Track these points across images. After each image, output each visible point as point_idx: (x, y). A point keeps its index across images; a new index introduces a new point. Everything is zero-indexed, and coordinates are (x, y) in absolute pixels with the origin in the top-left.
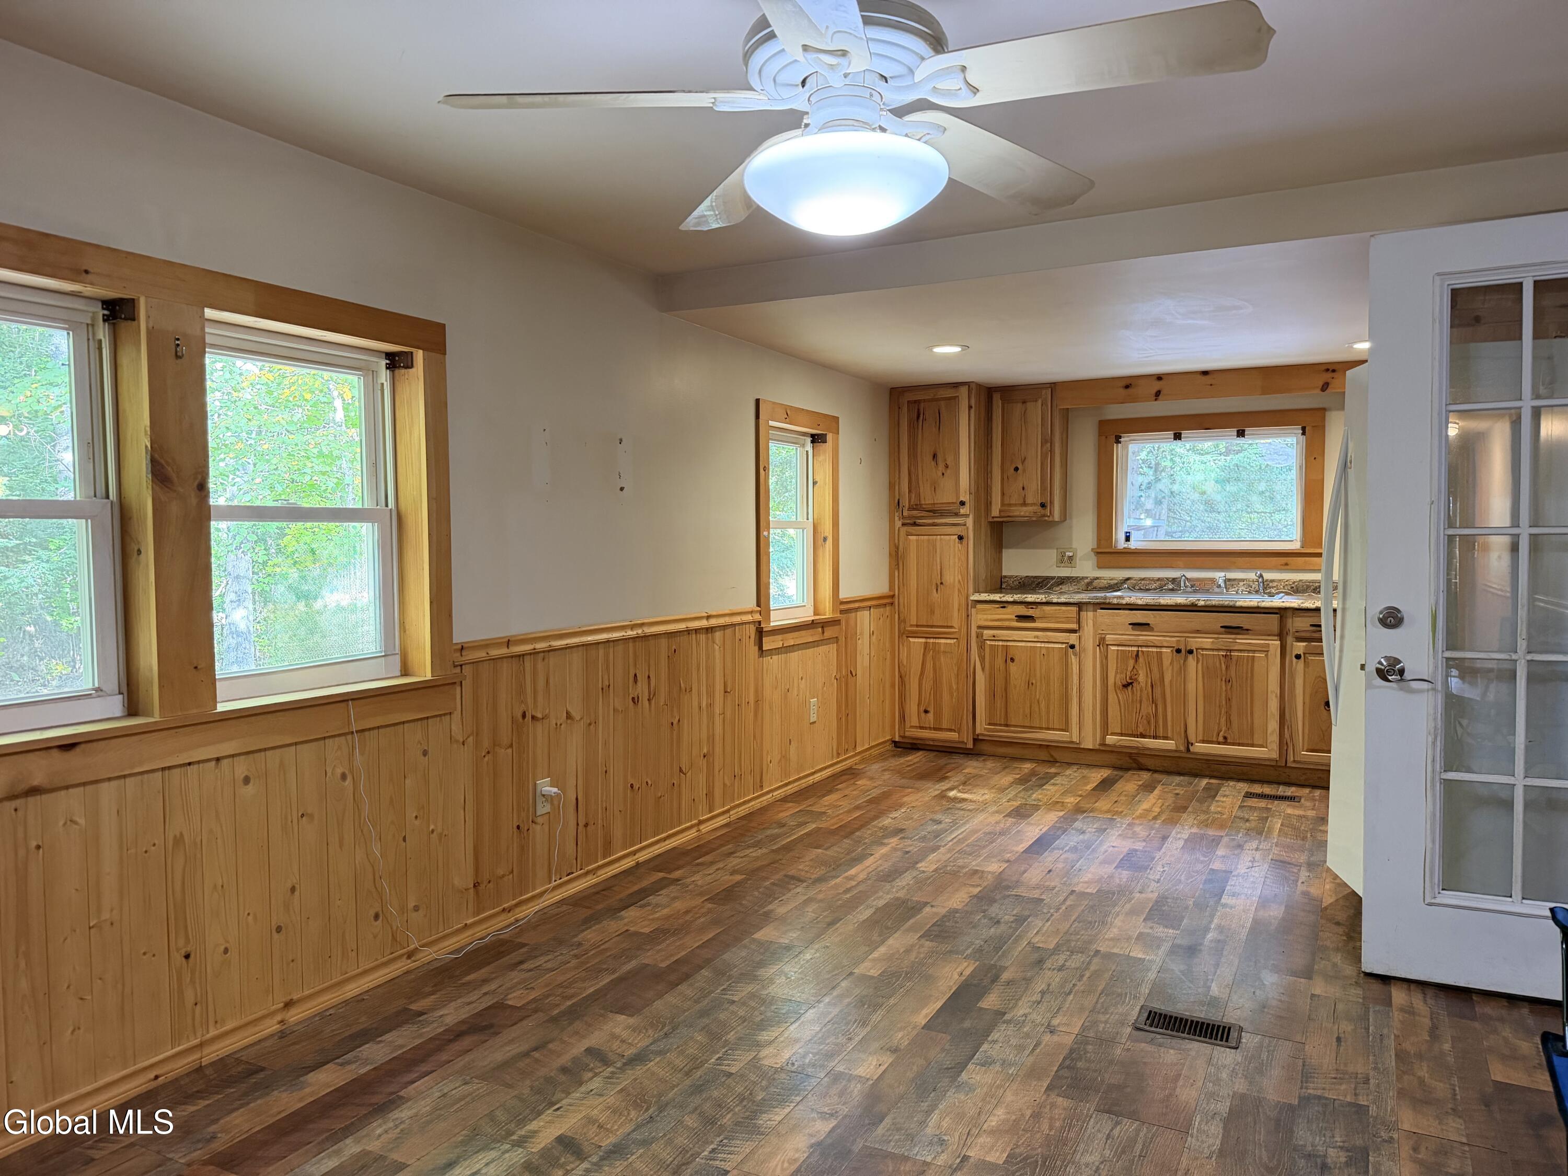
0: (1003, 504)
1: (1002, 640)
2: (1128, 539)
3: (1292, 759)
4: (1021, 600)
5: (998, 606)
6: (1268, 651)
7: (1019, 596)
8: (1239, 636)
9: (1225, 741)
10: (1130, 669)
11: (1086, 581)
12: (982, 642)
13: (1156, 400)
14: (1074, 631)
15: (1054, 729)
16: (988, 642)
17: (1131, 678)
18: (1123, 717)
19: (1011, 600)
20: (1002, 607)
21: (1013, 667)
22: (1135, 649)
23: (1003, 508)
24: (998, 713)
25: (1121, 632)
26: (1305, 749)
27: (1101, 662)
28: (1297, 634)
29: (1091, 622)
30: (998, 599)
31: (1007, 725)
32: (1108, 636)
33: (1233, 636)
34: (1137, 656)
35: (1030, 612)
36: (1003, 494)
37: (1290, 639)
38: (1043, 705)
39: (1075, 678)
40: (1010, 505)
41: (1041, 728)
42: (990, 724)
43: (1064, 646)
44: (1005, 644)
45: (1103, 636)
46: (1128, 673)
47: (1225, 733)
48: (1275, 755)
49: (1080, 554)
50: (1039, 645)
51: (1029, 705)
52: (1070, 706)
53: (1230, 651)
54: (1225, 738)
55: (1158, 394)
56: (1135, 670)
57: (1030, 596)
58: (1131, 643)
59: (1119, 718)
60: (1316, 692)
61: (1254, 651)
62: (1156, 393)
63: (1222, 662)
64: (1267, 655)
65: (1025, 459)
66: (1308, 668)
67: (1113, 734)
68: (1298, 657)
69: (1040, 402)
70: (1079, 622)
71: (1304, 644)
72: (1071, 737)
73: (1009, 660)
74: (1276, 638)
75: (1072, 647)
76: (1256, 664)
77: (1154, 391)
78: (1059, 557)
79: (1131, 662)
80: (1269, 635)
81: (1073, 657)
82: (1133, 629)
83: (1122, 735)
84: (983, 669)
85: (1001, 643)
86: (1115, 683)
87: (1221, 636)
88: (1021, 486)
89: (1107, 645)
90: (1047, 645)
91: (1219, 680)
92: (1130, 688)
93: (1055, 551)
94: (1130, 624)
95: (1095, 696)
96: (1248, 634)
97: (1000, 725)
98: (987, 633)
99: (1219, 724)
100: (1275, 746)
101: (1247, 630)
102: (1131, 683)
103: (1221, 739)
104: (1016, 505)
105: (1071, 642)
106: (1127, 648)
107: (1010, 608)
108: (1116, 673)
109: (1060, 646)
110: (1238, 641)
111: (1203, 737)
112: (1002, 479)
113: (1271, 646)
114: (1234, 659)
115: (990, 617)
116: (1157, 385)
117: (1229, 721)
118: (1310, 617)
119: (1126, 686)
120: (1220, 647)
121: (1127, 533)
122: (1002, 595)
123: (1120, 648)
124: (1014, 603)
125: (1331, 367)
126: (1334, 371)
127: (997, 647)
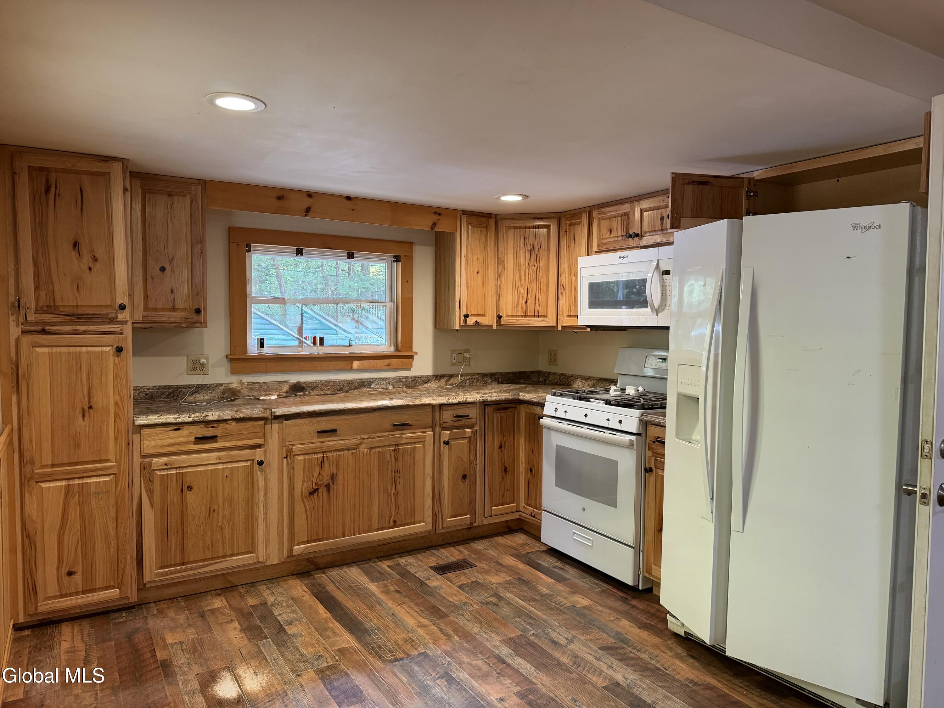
0: (146, 308)
1: (176, 468)
2: (262, 345)
3: (441, 527)
4: (202, 419)
5: (170, 429)
6: (424, 441)
7: (197, 414)
8: (404, 432)
9: (395, 525)
10: (316, 475)
11: (222, 388)
12: (150, 474)
13: (306, 215)
14: (259, 446)
15: (238, 554)
16: (158, 473)
17: (316, 485)
18: (309, 525)
19: (190, 420)
20: (175, 430)
21: (190, 497)
22: (320, 455)
23: (146, 313)
24: (173, 549)
25: (308, 441)
26: (449, 516)
27: (289, 473)
28: (444, 425)
29: (276, 435)
30: (173, 421)
31: (183, 564)
32: (294, 447)
33: (400, 432)
34: (323, 462)
35: (211, 432)
36: (146, 297)
37: (438, 429)
38: (226, 531)
39: (262, 494)
40: (155, 309)
41: (224, 557)
42: (161, 568)
43: (249, 463)
44: (180, 471)
45: (290, 447)
46: (314, 480)
47: (394, 517)
48: (430, 527)
49: (211, 362)
50: (220, 466)
51: (210, 535)
52: (256, 525)
53: (398, 445)
54: (395, 522)
55: (308, 210)
56: (320, 476)
57: (211, 413)
58: (315, 451)
59: (306, 526)
60: (457, 469)
61: (414, 443)
62: (307, 209)
63: (392, 455)
64: (424, 445)
65: (173, 258)
66: (451, 450)
67: (299, 544)
68: (447, 443)
69: (188, 197)
70: (264, 436)
71: (449, 432)
72: (258, 557)
73: (185, 489)
74: (430, 429)
75: (260, 463)
76: (417, 453)
77: (305, 207)
78: (190, 365)
79: (317, 469)
80: (425, 428)
81: (259, 473)
82: (318, 437)
83: (308, 542)
84: (152, 505)
85: (174, 472)
86: (302, 492)
87: (391, 433)
88: (169, 289)
89: (294, 455)
90: (230, 465)
91: (390, 471)
92: (316, 494)
93: (186, 358)
94: (318, 432)
95: (281, 511)
96: (410, 429)
97: (175, 565)
98: (157, 461)
99: (390, 511)
100: (430, 520)
101: (410, 425)
102: (317, 489)
103: (392, 524)
104: (163, 310)
105: (258, 458)
106: (313, 456)
107: (185, 431)
108: (303, 482)
109: (244, 464)
110: (403, 435)
111: (378, 526)
112: (145, 279)
113: (427, 437)
114: (401, 451)
115: (160, 442)
116: (308, 202)
117: (397, 506)
118: (452, 410)
119: (311, 493)
120: (391, 443)
121: (261, 339)
122: (176, 416)
123: (306, 457)
124: (194, 423)
125: (438, 211)
126: (439, 214)
127: (169, 476)
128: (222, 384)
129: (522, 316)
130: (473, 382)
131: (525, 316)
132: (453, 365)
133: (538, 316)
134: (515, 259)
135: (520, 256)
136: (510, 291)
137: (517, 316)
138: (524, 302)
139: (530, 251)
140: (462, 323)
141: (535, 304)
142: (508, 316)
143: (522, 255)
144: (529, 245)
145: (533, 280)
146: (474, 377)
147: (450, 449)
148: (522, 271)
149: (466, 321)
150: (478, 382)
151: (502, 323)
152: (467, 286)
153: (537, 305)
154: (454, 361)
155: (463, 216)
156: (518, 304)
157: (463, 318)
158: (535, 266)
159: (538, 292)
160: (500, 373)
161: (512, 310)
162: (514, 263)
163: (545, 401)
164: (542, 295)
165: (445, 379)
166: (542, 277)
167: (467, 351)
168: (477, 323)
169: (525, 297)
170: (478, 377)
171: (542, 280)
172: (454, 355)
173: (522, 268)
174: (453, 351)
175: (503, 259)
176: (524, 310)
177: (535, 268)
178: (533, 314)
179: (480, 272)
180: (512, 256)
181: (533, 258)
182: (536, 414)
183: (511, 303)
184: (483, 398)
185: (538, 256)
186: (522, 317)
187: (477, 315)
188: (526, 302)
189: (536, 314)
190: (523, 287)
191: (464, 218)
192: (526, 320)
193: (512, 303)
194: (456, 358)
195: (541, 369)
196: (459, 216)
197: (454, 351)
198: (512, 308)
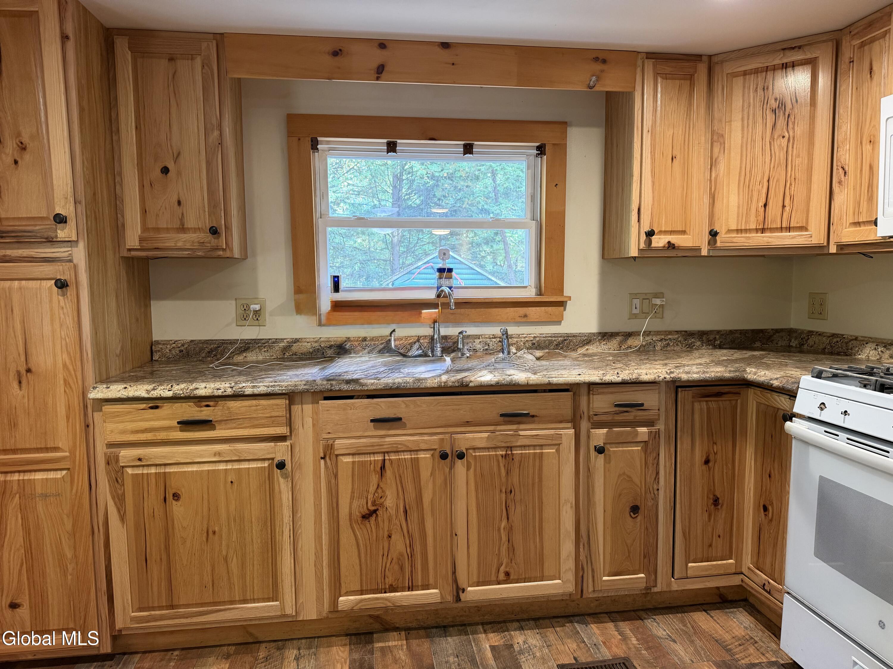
0: (145, 229)
1: (156, 465)
2: (336, 286)
3: (591, 589)
4: (187, 393)
5: (144, 406)
6: (559, 444)
7: (182, 386)
8: (522, 426)
9: (508, 578)
10: (372, 489)
11: (282, 345)
12: (117, 472)
13: (378, 79)
14: (282, 438)
15: (254, 601)
16: (130, 471)
17: (374, 503)
18: (364, 566)
19: (170, 394)
20: (152, 408)
21: (177, 508)
22: (380, 458)
23: (146, 235)
24: (155, 584)
25: (358, 434)
26: (607, 572)
27: (329, 483)
28: (595, 418)
29: (309, 422)
30: (144, 395)
31: (172, 607)
32: (337, 442)
33: (514, 427)
34: (383, 468)
35: (204, 413)
36: (144, 212)
37: (584, 425)
38: (234, 565)
39: (287, 513)
40: (157, 230)
41: (232, 602)
42: (141, 609)
43: (266, 464)
44: (162, 470)
45: (330, 442)
46: (370, 497)
47: (506, 567)
48: (570, 588)
49: (270, 306)
50: (222, 467)
51: (209, 568)
52: (279, 559)
53: (511, 448)
54: (507, 574)
55: (380, 70)
56: (380, 491)
57: (203, 385)
58: (370, 450)
59: (358, 568)
60: (620, 495)
61: (541, 446)
62: (378, 68)
63: (502, 465)
64: (558, 451)
65: (179, 154)
66: (610, 463)
67: (347, 594)
68: (600, 450)
69: (198, 61)
70: (290, 423)
71: (605, 431)
72: (283, 608)
73: (170, 497)
74: (569, 425)
75: (281, 465)
76: (545, 463)
77: (375, 65)
78: (241, 311)
79: (374, 479)
80: (561, 422)
81: (282, 480)
82: (376, 428)
83: (362, 592)
84: (122, 518)
85: (153, 470)
86: (350, 514)
87: (499, 428)
88: (175, 199)
89: (337, 456)
90: (236, 466)
91: (498, 491)
92: (373, 519)
93: (234, 302)
94: (372, 421)
95: (318, 538)
96: (533, 422)
97: (160, 608)
98: (126, 454)
99: (499, 555)
100: (570, 576)
101: (533, 416)
102: (375, 511)
103: (502, 576)
104: (167, 230)
105: (279, 458)
106: (367, 458)
107: (167, 409)
108: (352, 498)
109: (259, 465)
110: (521, 433)
111: (479, 577)
112: (142, 187)
113: (563, 436)
114: (517, 459)
115: (130, 426)
116: (379, 57)
117: (511, 549)
118: (612, 393)
119: (366, 517)
120: (499, 444)
121: (335, 277)
122: (150, 387)
123: (357, 459)
124: (175, 399)
125: (601, 56)
126: (604, 61)
127: (145, 477)
128: (282, 340)
129: (757, 230)
130: (668, 344)
131: (763, 230)
132: (633, 316)
133: (789, 229)
134: (746, 129)
135: (755, 123)
136: (734, 187)
137: (746, 231)
138: (761, 204)
139: (774, 111)
140: (642, 246)
141: (784, 206)
142: (729, 231)
143: (760, 120)
144: (773, 101)
145: (779, 164)
146: (670, 337)
147: (607, 461)
148: (758, 149)
149: (649, 242)
150: (677, 345)
151: (719, 244)
152: (653, 183)
153: (787, 209)
154: (635, 311)
155: (646, 61)
156: (749, 209)
157: (643, 237)
158: (783, 137)
159: (791, 184)
160: (718, 332)
161: (738, 220)
162: (743, 137)
163: (798, 387)
164: (799, 191)
165: (619, 339)
166: (798, 156)
167: (657, 295)
168: (671, 246)
169: (764, 196)
170: (677, 336)
171: (798, 161)
172: (637, 302)
173: (758, 144)
174: (634, 296)
175: (721, 132)
176: (761, 218)
177: (784, 142)
178: (779, 226)
179: (678, 157)
180: (739, 124)
181: (781, 122)
182: (778, 409)
183: (736, 209)
184: (672, 375)
185: (792, 117)
186: (757, 232)
187: (672, 232)
188: (765, 205)
189: (784, 226)
190: (759, 179)
191: (649, 65)
192: (763, 237)
193: (739, 207)
194: (638, 306)
195: (793, 325)
196: (639, 63)
197: (636, 294)
198: (738, 217)
